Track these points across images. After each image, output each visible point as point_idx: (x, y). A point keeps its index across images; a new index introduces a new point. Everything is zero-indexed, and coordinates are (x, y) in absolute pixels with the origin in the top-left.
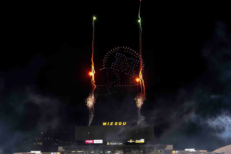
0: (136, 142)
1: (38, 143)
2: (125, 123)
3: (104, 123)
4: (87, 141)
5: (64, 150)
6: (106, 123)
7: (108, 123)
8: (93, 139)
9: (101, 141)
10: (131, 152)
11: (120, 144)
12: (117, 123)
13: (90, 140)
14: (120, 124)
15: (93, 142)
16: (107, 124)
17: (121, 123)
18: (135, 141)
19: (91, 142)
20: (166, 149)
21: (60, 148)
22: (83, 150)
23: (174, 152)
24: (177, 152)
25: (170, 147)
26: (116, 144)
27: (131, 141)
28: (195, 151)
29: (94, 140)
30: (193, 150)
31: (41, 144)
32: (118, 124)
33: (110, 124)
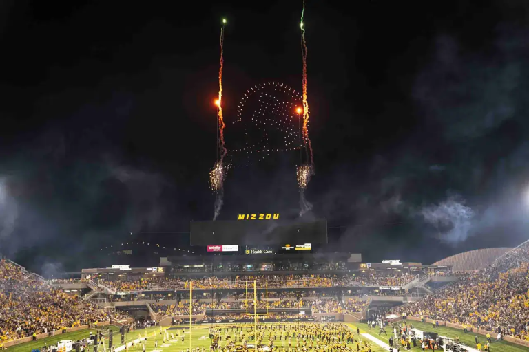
0: (297, 249)
1: (125, 252)
2: (278, 215)
3: (240, 216)
4: (210, 248)
5: (169, 264)
6: (243, 216)
7: (248, 216)
8: (221, 244)
9: (234, 248)
10: (289, 266)
11: (268, 252)
12: (263, 215)
13: (215, 245)
14: (268, 216)
15: (221, 248)
16: (245, 217)
17: (270, 215)
18: (295, 247)
19: (216, 248)
20: (349, 260)
21: (164, 260)
22: (203, 264)
23: (363, 265)
24: (369, 265)
25: (356, 257)
26: (261, 252)
27: (288, 247)
28: (401, 264)
29: (223, 246)
30: (396, 262)
31: (130, 252)
32: (264, 217)
33: (250, 217)
